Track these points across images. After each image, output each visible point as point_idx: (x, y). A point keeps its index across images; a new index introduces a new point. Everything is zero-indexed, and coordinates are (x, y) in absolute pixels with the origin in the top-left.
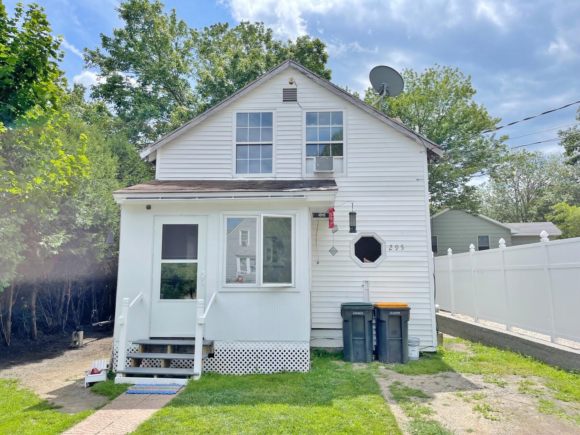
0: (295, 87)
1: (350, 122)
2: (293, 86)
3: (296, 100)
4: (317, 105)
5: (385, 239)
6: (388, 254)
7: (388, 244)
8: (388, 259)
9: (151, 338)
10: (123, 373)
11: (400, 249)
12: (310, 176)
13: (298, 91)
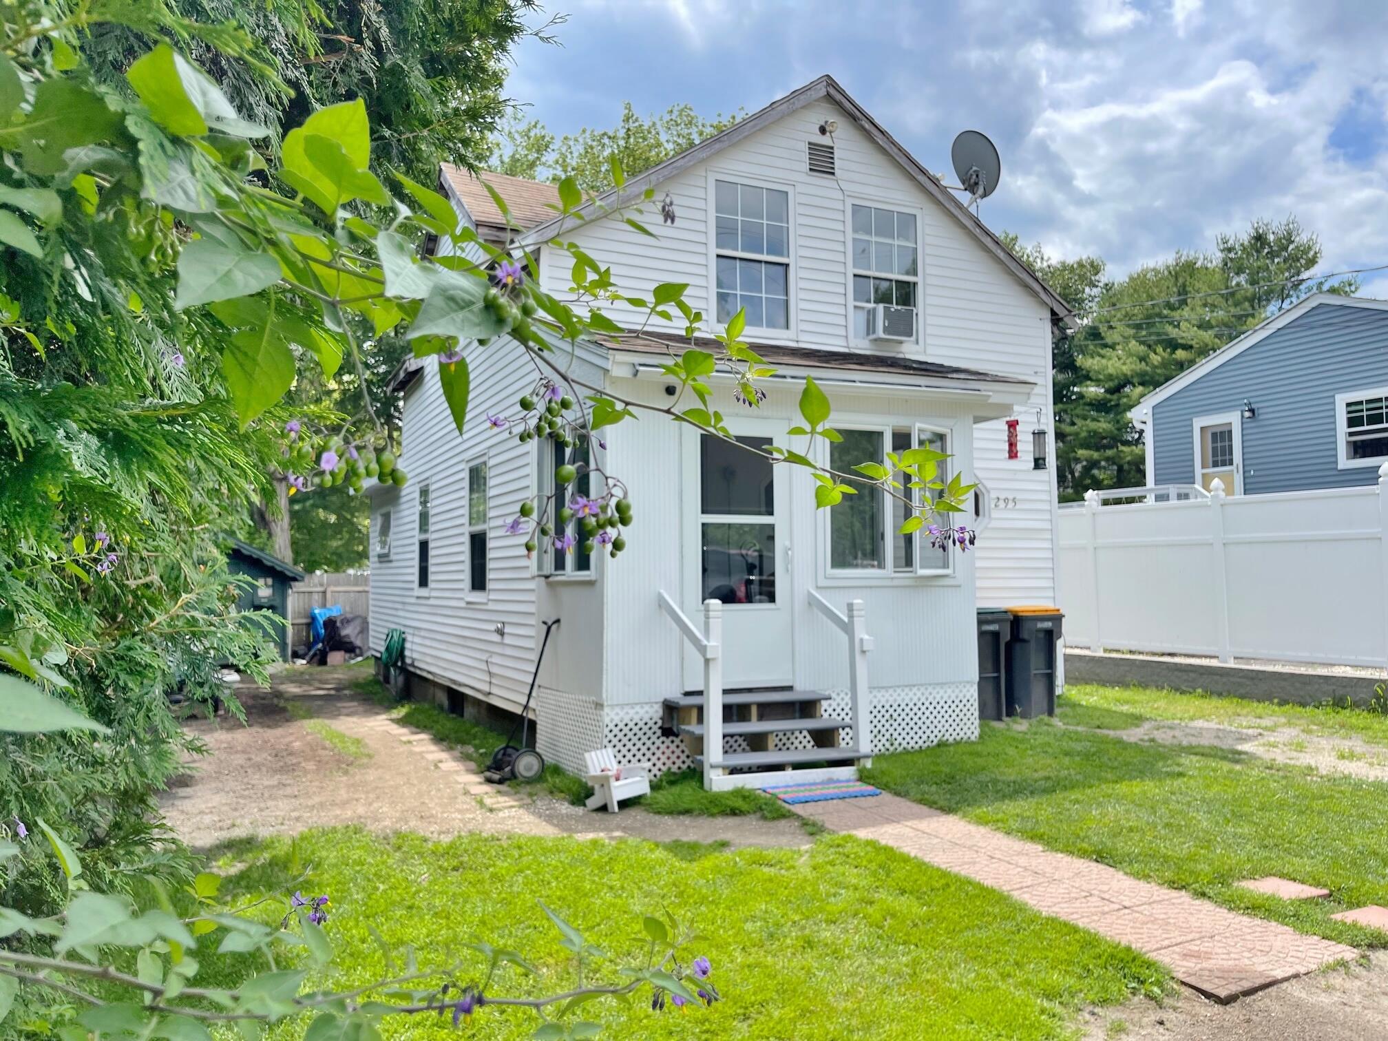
0: (831, 144)
1: (929, 240)
2: (825, 140)
3: (833, 174)
4: (870, 191)
5: (989, 484)
6: (995, 514)
7: (993, 495)
8: (994, 524)
9: (687, 694)
10: (724, 768)
11: (1011, 505)
12: (862, 346)
13: (837, 154)
